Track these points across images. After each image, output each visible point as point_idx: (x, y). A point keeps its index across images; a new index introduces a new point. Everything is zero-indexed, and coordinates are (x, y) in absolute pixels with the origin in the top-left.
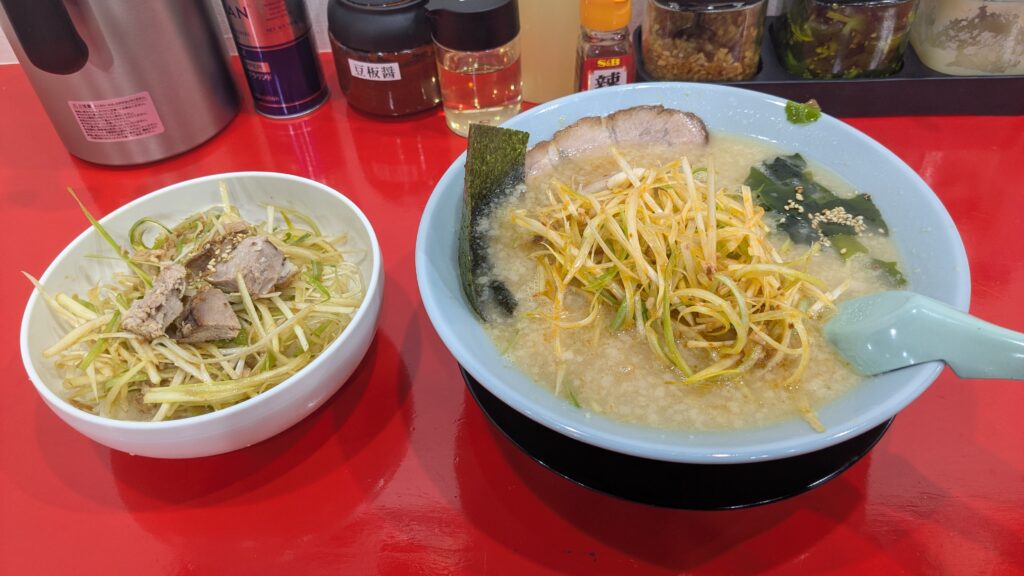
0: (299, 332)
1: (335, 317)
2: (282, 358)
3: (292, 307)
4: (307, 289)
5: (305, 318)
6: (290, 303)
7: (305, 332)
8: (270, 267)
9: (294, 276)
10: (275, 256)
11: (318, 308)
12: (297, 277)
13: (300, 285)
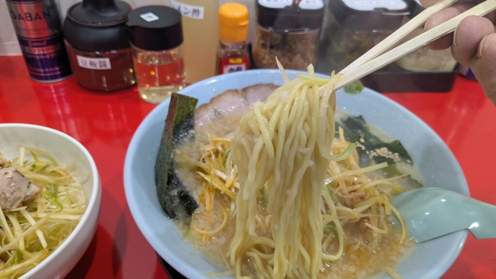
0: (40, 234)
1: (66, 222)
2: (27, 254)
3: (35, 216)
4: (46, 203)
5: (45, 224)
6: (33, 214)
7: (44, 234)
8: (19, 189)
9: (36, 194)
10: (22, 181)
11: (53, 216)
12: (39, 195)
13: (41, 201)
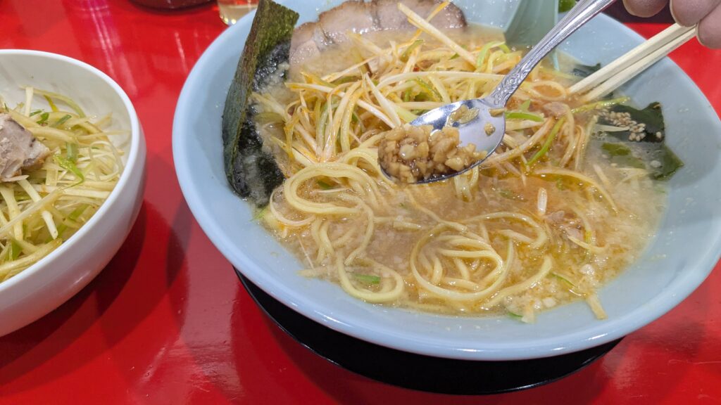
0: (48, 218)
1: (91, 201)
2: (28, 246)
3: (41, 190)
4: (60, 171)
5: (56, 202)
6: (39, 188)
7: (54, 218)
8: (16, 148)
9: (45, 159)
10: (21, 136)
12: (49, 159)
13: (51, 167)
